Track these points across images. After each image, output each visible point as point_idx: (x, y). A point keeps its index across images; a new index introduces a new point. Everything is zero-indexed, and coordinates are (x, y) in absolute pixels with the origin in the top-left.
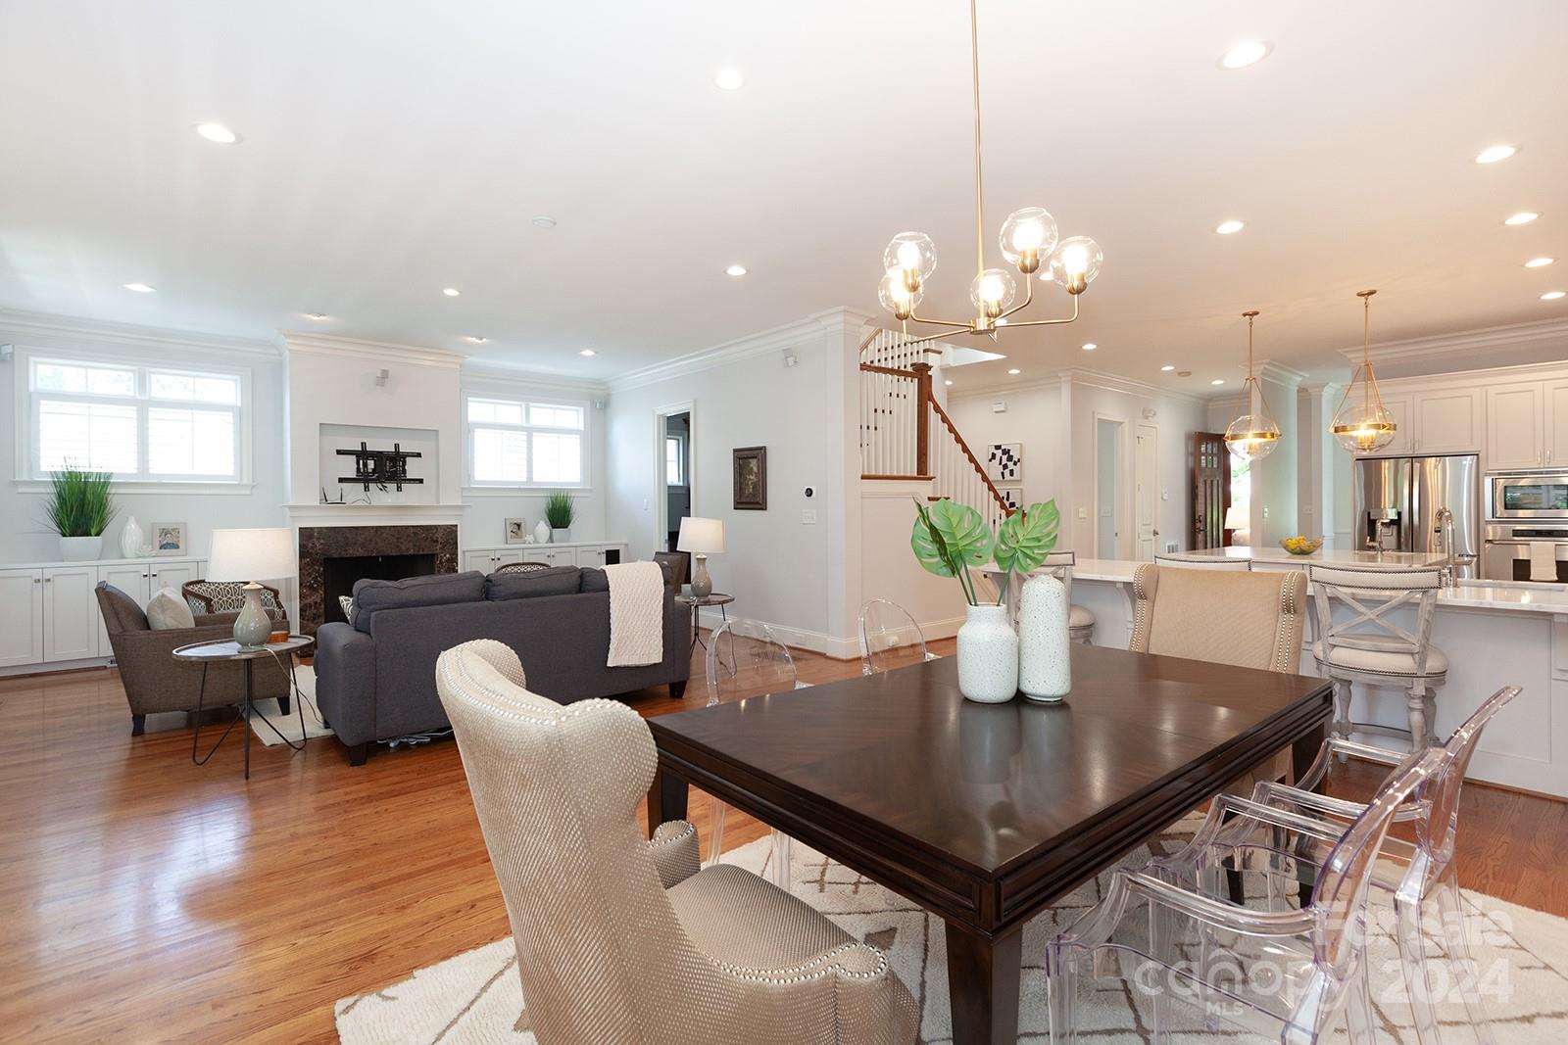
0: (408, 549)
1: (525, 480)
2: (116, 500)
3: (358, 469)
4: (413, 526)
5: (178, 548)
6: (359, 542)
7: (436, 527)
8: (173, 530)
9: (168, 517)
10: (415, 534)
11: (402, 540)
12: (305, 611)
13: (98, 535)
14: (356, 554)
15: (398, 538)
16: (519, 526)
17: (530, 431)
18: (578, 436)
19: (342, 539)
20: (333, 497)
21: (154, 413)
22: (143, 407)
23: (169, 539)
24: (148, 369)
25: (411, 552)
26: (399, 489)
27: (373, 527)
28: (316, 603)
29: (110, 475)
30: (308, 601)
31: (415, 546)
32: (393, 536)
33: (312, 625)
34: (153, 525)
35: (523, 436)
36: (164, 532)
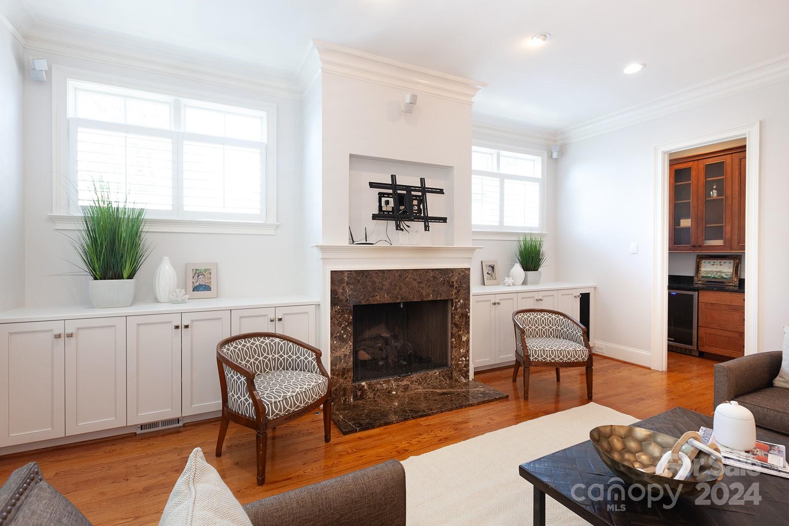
0: (428, 295)
1: (497, 224)
2: (149, 239)
3: (380, 207)
4: (433, 270)
5: (210, 289)
6: (384, 288)
7: (452, 270)
8: (206, 270)
9: (201, 258)
10: (434, 277)
11: (422, 285)
12: (336, 365)
13: (130, 277)
14: (383, 301)
15: (419, 283)
16: (493, 268)
17: (502, 177)
18: (538, 184)
19: (370, 284)
20: (359, 237)
21: (188, 147)
22: (178, 139)
23: (202, 281)
24: (184, 101)
25: (431, 298)
26: (427, 228)
27: (397, 270)
28: (345, 356)
29: (141, 212)
30: (338, 354)
31: (433, 291)
32: (416, 280)
33: (342, 380)
34: (186, 265)
35: (496, 182)
36: (198, 273)
